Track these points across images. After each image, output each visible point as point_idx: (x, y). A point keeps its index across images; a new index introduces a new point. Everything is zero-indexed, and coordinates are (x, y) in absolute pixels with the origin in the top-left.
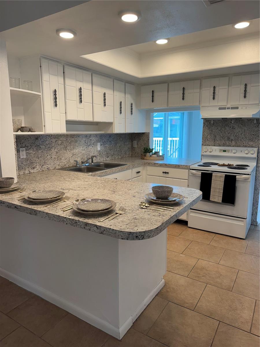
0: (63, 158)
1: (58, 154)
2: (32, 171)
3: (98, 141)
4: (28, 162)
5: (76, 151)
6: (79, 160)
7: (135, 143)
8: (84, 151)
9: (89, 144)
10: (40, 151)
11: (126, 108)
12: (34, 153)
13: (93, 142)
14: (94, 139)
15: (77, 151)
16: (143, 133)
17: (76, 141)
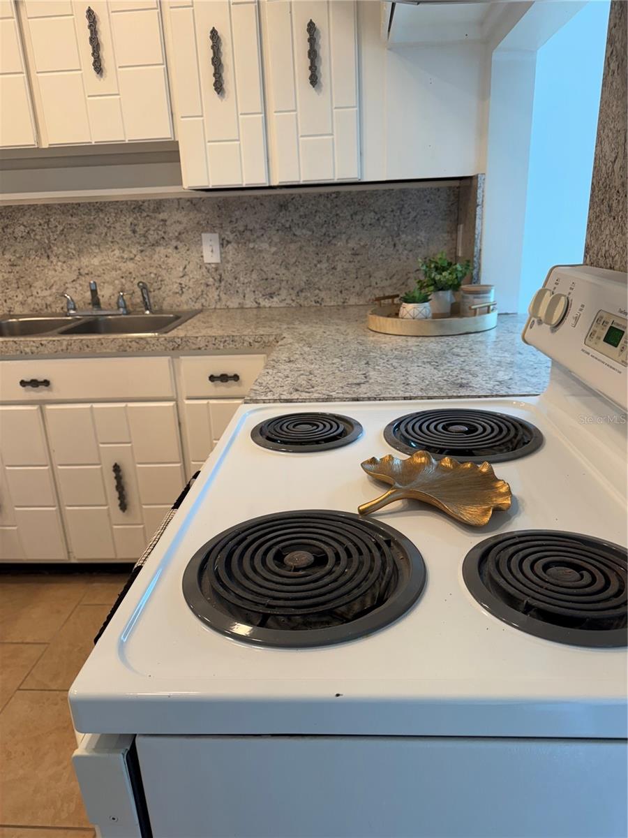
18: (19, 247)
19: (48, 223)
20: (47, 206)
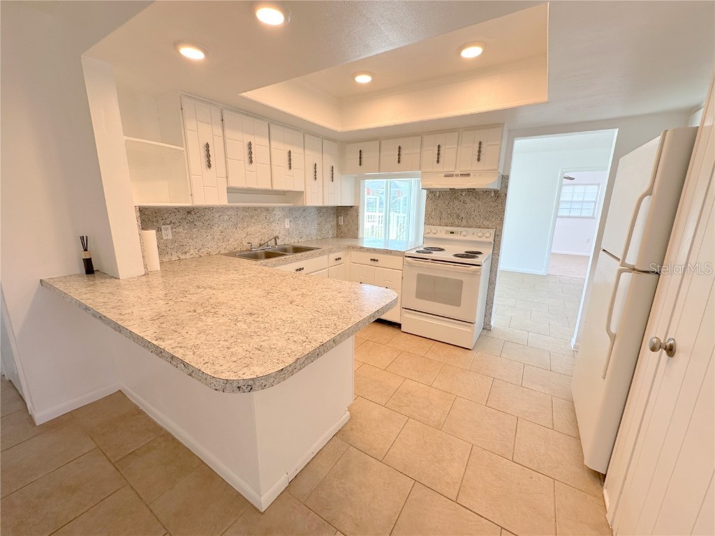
0: (232, 240)
1: (223, 234)
2: (183, 257)
3: (285, 217)
4: (176, 244)
5: (251, 229)
6: (256, 242)
7: (341, 219)
8: (264, 230)
9: (271, 220)
10: (194, 230)
11: (324, 172)
12: (186, 232)
13: (277, 217)
14: (279, 214)
15: (253, 229)
16: (351, 207)
17: (252, 217)
18: (225, 225)
19: (237, 214)
20: (237, 208)
